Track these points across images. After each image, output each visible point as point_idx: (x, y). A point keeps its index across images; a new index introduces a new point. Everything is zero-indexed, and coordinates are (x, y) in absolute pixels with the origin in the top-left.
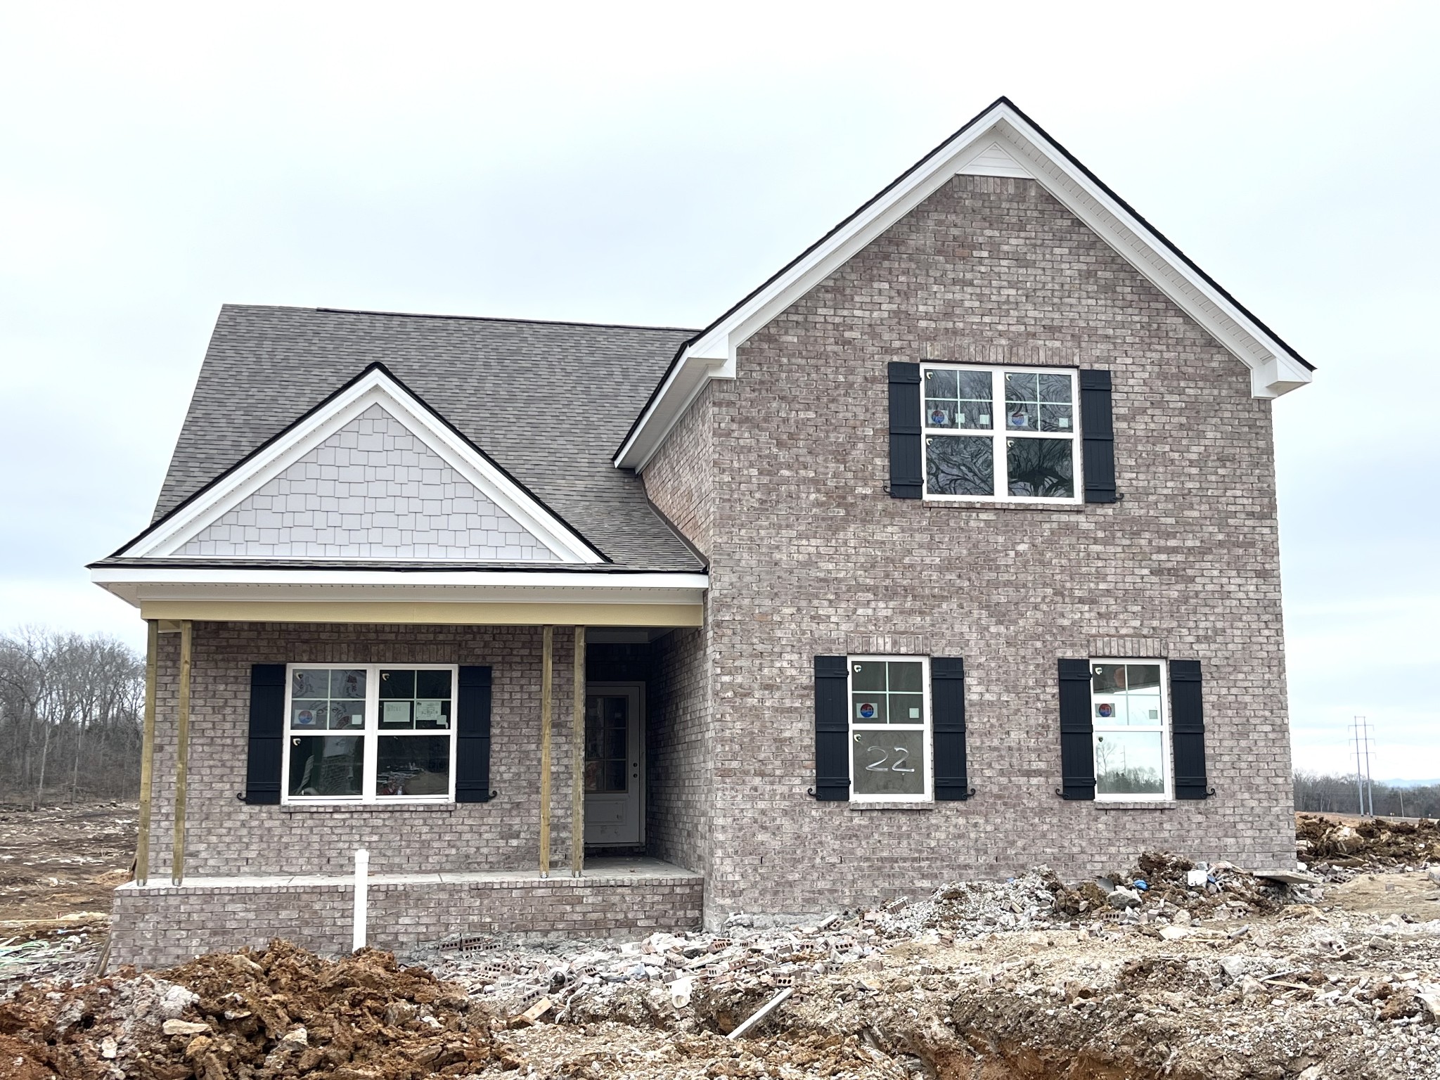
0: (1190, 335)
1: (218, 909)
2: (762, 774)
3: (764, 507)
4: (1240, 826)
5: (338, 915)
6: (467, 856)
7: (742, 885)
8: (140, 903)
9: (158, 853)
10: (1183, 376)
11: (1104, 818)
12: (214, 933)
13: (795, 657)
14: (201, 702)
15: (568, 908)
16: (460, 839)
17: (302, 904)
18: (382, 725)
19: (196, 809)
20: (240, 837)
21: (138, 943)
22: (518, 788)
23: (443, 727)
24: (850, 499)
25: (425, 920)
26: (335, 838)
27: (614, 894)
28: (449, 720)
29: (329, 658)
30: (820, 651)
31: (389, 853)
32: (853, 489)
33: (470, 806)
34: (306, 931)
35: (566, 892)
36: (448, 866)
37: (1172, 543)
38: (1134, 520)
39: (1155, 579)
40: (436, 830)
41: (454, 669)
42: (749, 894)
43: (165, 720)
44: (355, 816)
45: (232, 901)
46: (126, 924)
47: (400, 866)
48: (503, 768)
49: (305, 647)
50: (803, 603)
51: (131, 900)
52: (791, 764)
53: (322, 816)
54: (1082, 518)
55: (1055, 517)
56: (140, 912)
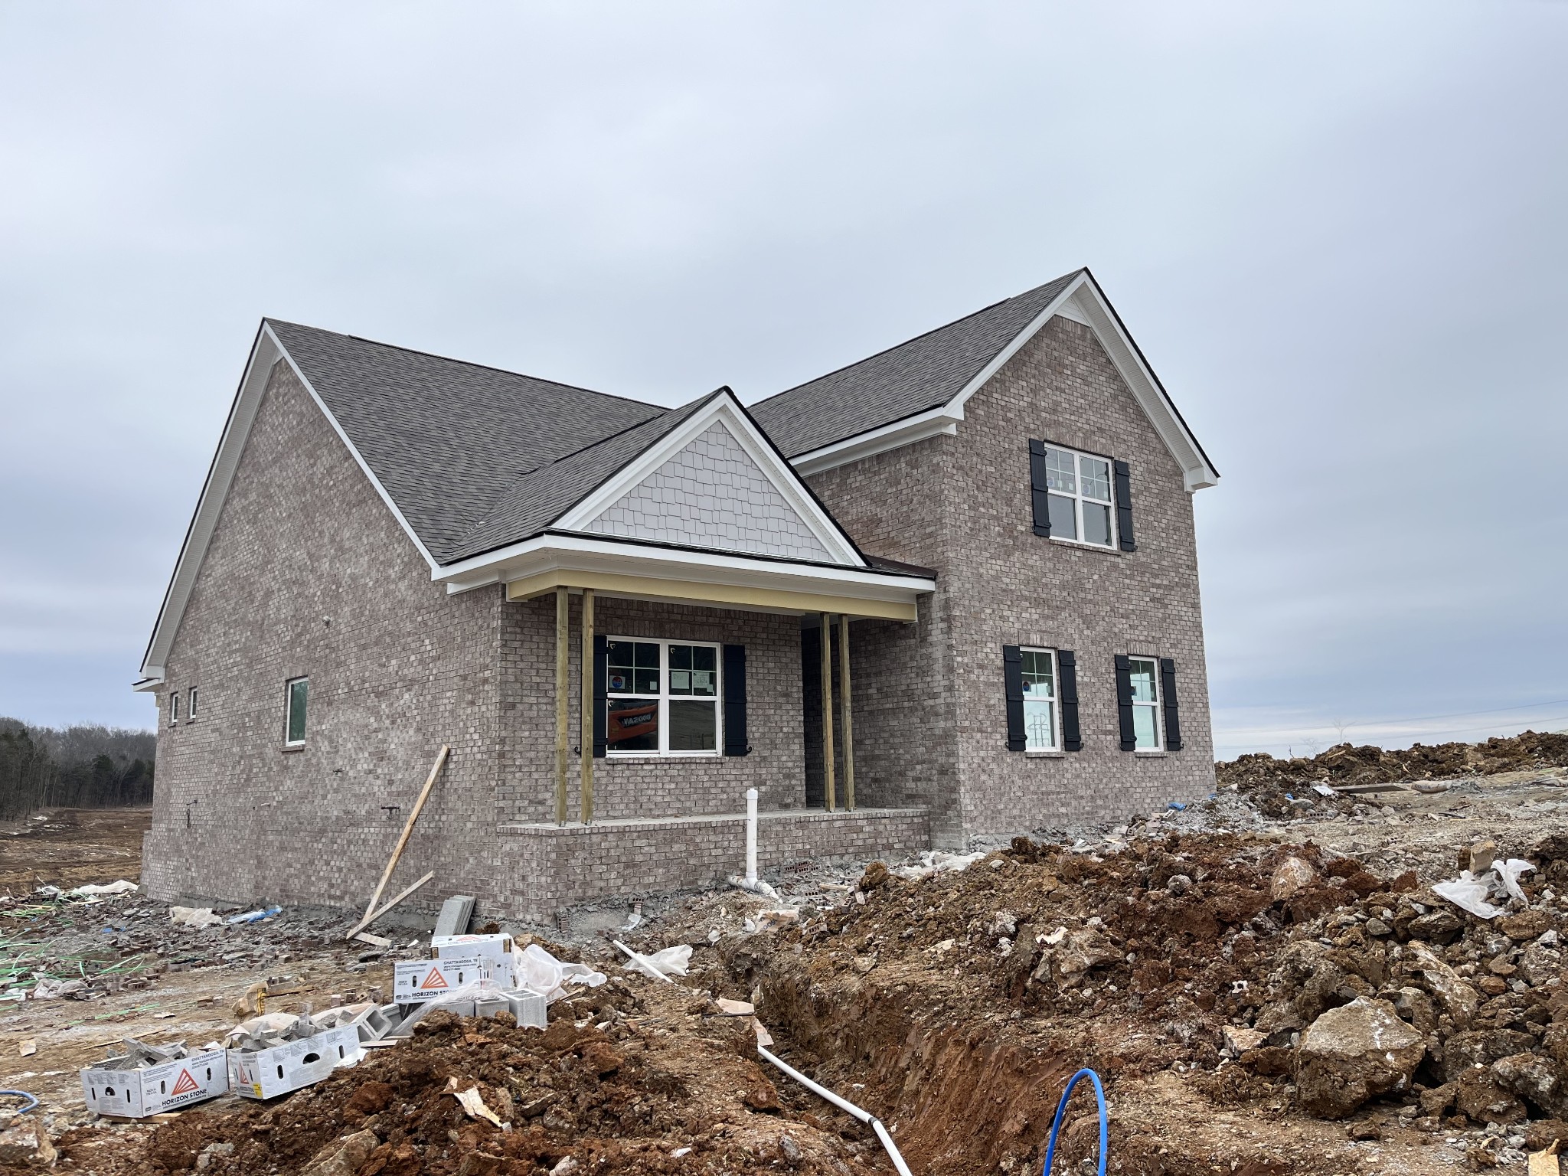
0: (1158, 446)
1: (629, 844)
2: (981, 731)
3: (973, 533)
4: (1194, 768)
5: (712, 846)
6: (734, 800)
7: (975, 814)
8: (571, 841)
9: (514, 801)
10: (1157, 473)
11: (1139, 764)
12: (627, 867)
13: (993, 645)
14: (544, 666)
15: (855, 835)
16: (729, 786)
17: (688, 838)
18: (672, 691)
19: (542, 762)
20: (577, 786)
21: (571, 878)
22: (765, 745)
23: (710, 694)
24: (1015, 534)
25: (769, 849)
26: (645, 786)
27: (880, 824)
28: (715, 689)
29: (637, 633)
30: (1005, 642)
31: (682, 799)
32: (1016, 526)
33: (734, 759)
34: (692, 862)
35: (853, 823)
36: (722, 809)
37: (1158, 581)
38: (1142, 564)
39: (1152, 604)
40: (713, 779)
41: (718, 647)
42: (981, 819)
43: (516, 681)
44: (659, 767)
45: (639, 837)
46: (561, 861)
47: (690, 809)
48: (754, 729)
49: (620, 622)
50: (995, 606)
51: (564, 839)
52: (995, 723)
53: (635, 767)
54: (1119, 560)
55: (1109, 558)
56: (571, 850)
